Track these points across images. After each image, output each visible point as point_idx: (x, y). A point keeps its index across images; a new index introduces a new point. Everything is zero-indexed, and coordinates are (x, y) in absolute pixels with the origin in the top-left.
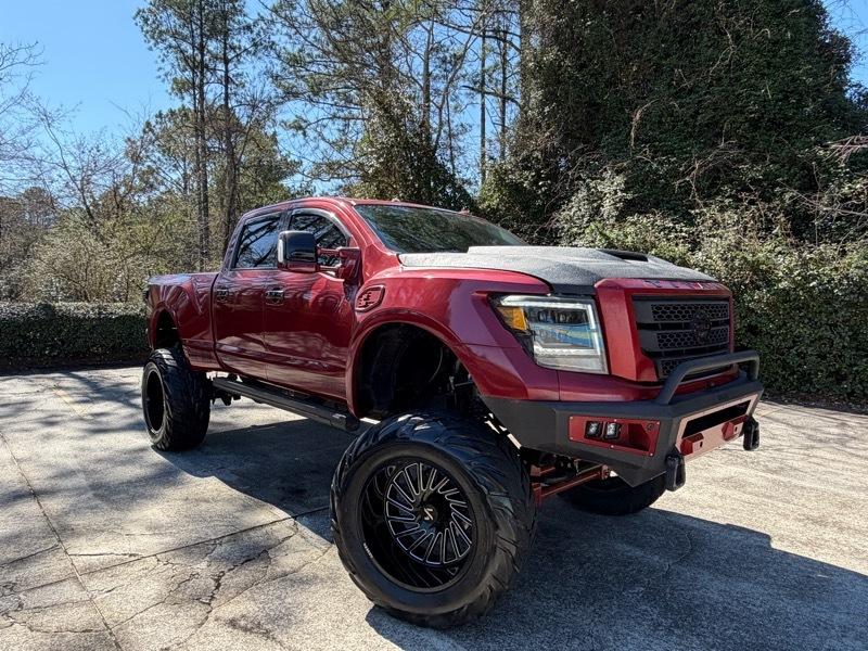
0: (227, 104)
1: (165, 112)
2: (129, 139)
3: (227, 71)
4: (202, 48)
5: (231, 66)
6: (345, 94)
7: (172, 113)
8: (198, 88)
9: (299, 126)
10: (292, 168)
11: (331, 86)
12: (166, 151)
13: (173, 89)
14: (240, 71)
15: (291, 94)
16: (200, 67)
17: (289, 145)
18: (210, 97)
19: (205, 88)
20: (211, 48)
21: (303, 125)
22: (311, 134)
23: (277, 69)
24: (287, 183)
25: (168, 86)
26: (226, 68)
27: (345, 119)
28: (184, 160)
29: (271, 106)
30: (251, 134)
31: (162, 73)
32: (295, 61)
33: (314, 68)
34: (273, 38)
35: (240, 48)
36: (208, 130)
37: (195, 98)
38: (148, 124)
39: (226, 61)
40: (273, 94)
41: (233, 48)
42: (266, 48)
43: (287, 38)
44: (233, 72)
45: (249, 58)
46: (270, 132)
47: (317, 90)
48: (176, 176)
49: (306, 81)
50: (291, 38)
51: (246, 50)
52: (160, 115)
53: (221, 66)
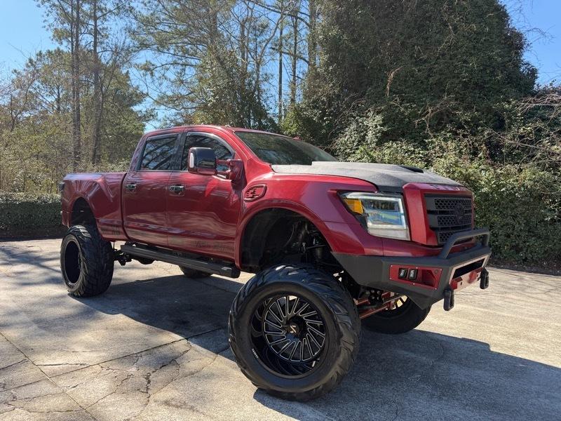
0: (95, 50)
1: (44, 53)
2: (15, 71)
3: (96, 26)
4: (78, 8)
5: (99, 22)
6: (182, 47)
7: (49, 52)
8: (74, 37)
9: (148, 68)
10: (140, 97)
11: (174, 41)
12: (45, 82)
13: (54, 36)
14: (105, 26)
15: (144, 45)
16: (77, 23)
17: (137, 79)
18: (83, 43)
19: (80, 38)
20: (84, 9)
21: (151, 67)
22: (157, 75)
23: (134, 27)
24: (136, 108)
25: (51, 34)
26: (96, 23)
27: (182, 65)
28: (58, 88)
29: (128, 51)
30: (112, 71)
31: (46, 24)
32: (147, 22)
33: (161, 27)
34: (132, 4)
35: (106, 10)
36: (82, 68)
37: (72, 45)
38: (31, 61)
39: (96, 19)
40: (131, 45)
41: (101, 10)
42: (127, 11)
43: (142, 5)
44: (101, 27)
45: (113, 17)
46: (124, 72)
47: (162, 45)
48: (51, 99)
49: (154, 36)
50: (145, 5)
51: (110, 11)
52: (40, 54)
53: (92, 22)
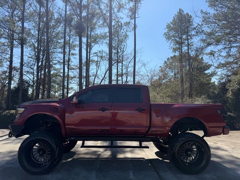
0: (188, 52)
1: (169, 58)
2: (160, 66)
3: (188, 43)
4: (181, 38)
5: (189, 41)
6: (228, 40)
7: (171, 57)
8: (180, 49)
9: (212, 54)
10: (208, 67)
11: (224, 38)
12: (170, 68)
13: (173, 51)
14: (192, 41)
15: (209, 44)
16: (181, 44)
17: (206, 59)
18: (183, 51)
19: (182, 49)
20: (183, 37)
21: (213, 53)
22: (216, 55)
23: (204, 38)
24: (206, 72)
25: (172, 50)
26: (188, 41)
27: (229, 48)
28: (175, 70)
29: (202, 49)
30: (196, 58)
31: (170, 47)
32: (210, 34)
33: (217, 34)
34: (203, 29)
35: (192, 35)
36: (183, 60)
37: (180, 52)
38: (165, 62)
39: (188, 40)
40: (203, 46)
41: (190, 36)
42: (201, 33)
43: (208, 28)
44: (190, 42)
45: (195, 37)
46: (200, 57)
47: (218, 42)
48: (173, 74)
49: (214, 39)
50: (209, 27)
51: (194, 35)
52: (168, 59)
53: (187, 42)
